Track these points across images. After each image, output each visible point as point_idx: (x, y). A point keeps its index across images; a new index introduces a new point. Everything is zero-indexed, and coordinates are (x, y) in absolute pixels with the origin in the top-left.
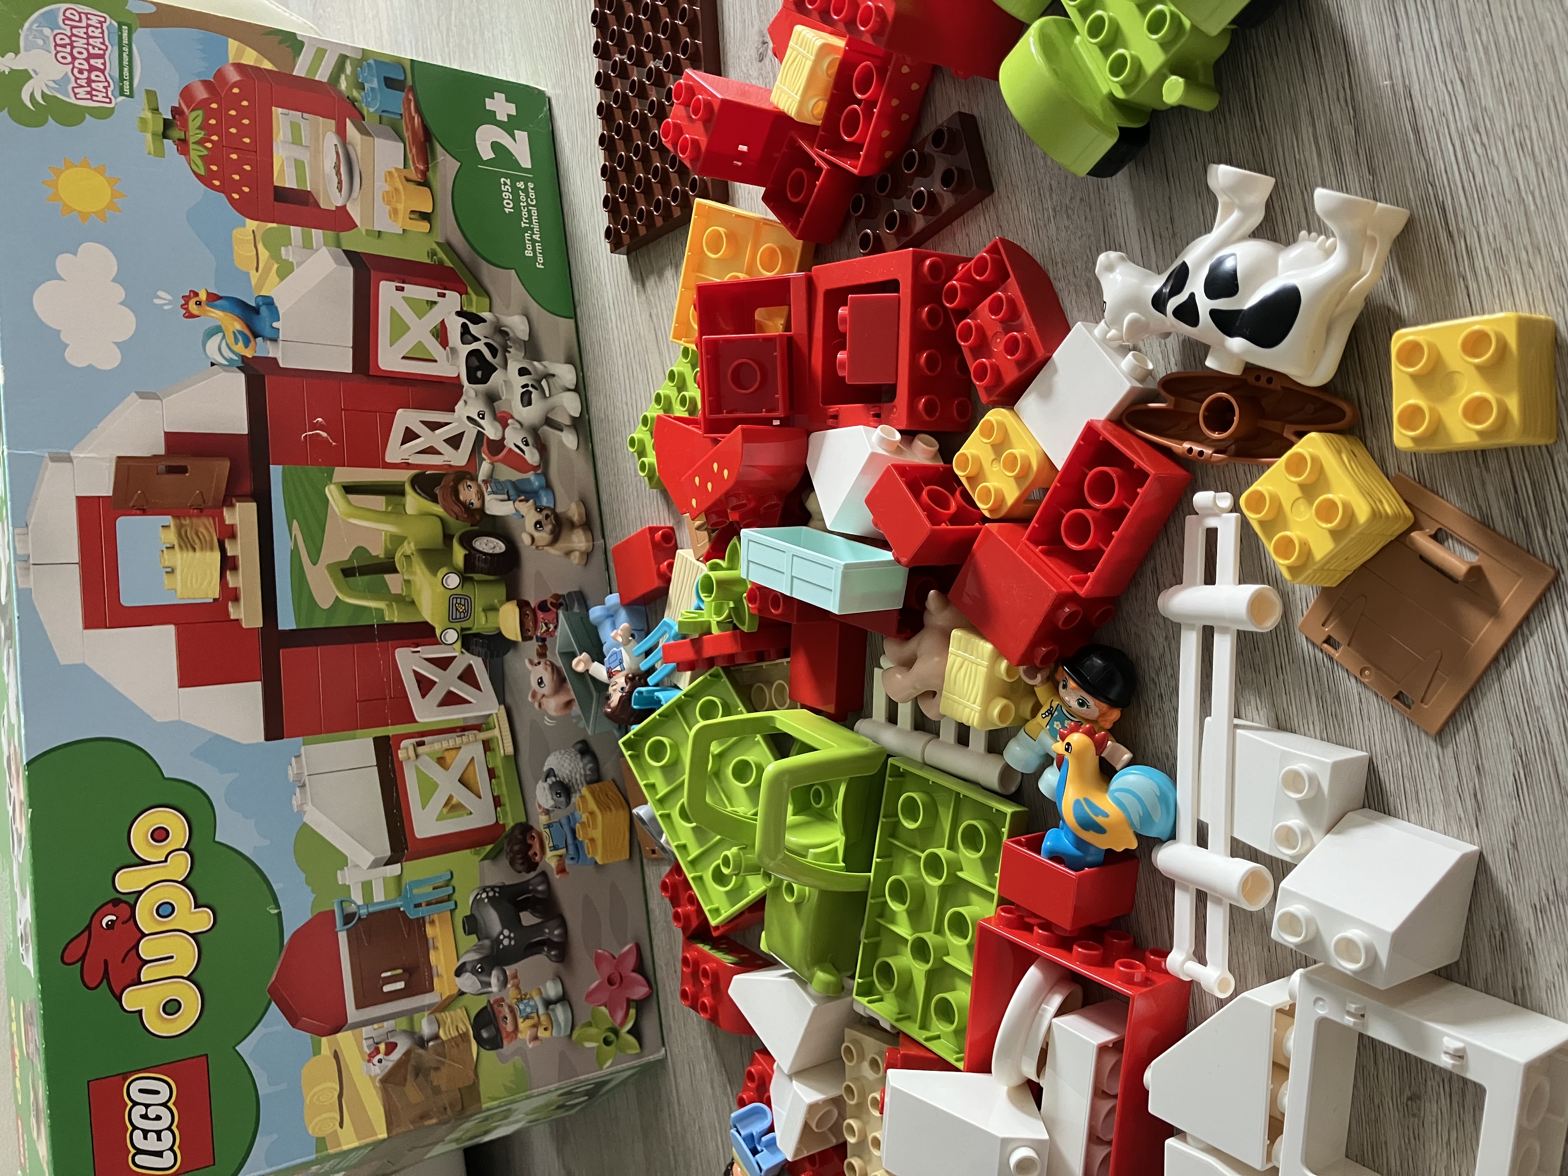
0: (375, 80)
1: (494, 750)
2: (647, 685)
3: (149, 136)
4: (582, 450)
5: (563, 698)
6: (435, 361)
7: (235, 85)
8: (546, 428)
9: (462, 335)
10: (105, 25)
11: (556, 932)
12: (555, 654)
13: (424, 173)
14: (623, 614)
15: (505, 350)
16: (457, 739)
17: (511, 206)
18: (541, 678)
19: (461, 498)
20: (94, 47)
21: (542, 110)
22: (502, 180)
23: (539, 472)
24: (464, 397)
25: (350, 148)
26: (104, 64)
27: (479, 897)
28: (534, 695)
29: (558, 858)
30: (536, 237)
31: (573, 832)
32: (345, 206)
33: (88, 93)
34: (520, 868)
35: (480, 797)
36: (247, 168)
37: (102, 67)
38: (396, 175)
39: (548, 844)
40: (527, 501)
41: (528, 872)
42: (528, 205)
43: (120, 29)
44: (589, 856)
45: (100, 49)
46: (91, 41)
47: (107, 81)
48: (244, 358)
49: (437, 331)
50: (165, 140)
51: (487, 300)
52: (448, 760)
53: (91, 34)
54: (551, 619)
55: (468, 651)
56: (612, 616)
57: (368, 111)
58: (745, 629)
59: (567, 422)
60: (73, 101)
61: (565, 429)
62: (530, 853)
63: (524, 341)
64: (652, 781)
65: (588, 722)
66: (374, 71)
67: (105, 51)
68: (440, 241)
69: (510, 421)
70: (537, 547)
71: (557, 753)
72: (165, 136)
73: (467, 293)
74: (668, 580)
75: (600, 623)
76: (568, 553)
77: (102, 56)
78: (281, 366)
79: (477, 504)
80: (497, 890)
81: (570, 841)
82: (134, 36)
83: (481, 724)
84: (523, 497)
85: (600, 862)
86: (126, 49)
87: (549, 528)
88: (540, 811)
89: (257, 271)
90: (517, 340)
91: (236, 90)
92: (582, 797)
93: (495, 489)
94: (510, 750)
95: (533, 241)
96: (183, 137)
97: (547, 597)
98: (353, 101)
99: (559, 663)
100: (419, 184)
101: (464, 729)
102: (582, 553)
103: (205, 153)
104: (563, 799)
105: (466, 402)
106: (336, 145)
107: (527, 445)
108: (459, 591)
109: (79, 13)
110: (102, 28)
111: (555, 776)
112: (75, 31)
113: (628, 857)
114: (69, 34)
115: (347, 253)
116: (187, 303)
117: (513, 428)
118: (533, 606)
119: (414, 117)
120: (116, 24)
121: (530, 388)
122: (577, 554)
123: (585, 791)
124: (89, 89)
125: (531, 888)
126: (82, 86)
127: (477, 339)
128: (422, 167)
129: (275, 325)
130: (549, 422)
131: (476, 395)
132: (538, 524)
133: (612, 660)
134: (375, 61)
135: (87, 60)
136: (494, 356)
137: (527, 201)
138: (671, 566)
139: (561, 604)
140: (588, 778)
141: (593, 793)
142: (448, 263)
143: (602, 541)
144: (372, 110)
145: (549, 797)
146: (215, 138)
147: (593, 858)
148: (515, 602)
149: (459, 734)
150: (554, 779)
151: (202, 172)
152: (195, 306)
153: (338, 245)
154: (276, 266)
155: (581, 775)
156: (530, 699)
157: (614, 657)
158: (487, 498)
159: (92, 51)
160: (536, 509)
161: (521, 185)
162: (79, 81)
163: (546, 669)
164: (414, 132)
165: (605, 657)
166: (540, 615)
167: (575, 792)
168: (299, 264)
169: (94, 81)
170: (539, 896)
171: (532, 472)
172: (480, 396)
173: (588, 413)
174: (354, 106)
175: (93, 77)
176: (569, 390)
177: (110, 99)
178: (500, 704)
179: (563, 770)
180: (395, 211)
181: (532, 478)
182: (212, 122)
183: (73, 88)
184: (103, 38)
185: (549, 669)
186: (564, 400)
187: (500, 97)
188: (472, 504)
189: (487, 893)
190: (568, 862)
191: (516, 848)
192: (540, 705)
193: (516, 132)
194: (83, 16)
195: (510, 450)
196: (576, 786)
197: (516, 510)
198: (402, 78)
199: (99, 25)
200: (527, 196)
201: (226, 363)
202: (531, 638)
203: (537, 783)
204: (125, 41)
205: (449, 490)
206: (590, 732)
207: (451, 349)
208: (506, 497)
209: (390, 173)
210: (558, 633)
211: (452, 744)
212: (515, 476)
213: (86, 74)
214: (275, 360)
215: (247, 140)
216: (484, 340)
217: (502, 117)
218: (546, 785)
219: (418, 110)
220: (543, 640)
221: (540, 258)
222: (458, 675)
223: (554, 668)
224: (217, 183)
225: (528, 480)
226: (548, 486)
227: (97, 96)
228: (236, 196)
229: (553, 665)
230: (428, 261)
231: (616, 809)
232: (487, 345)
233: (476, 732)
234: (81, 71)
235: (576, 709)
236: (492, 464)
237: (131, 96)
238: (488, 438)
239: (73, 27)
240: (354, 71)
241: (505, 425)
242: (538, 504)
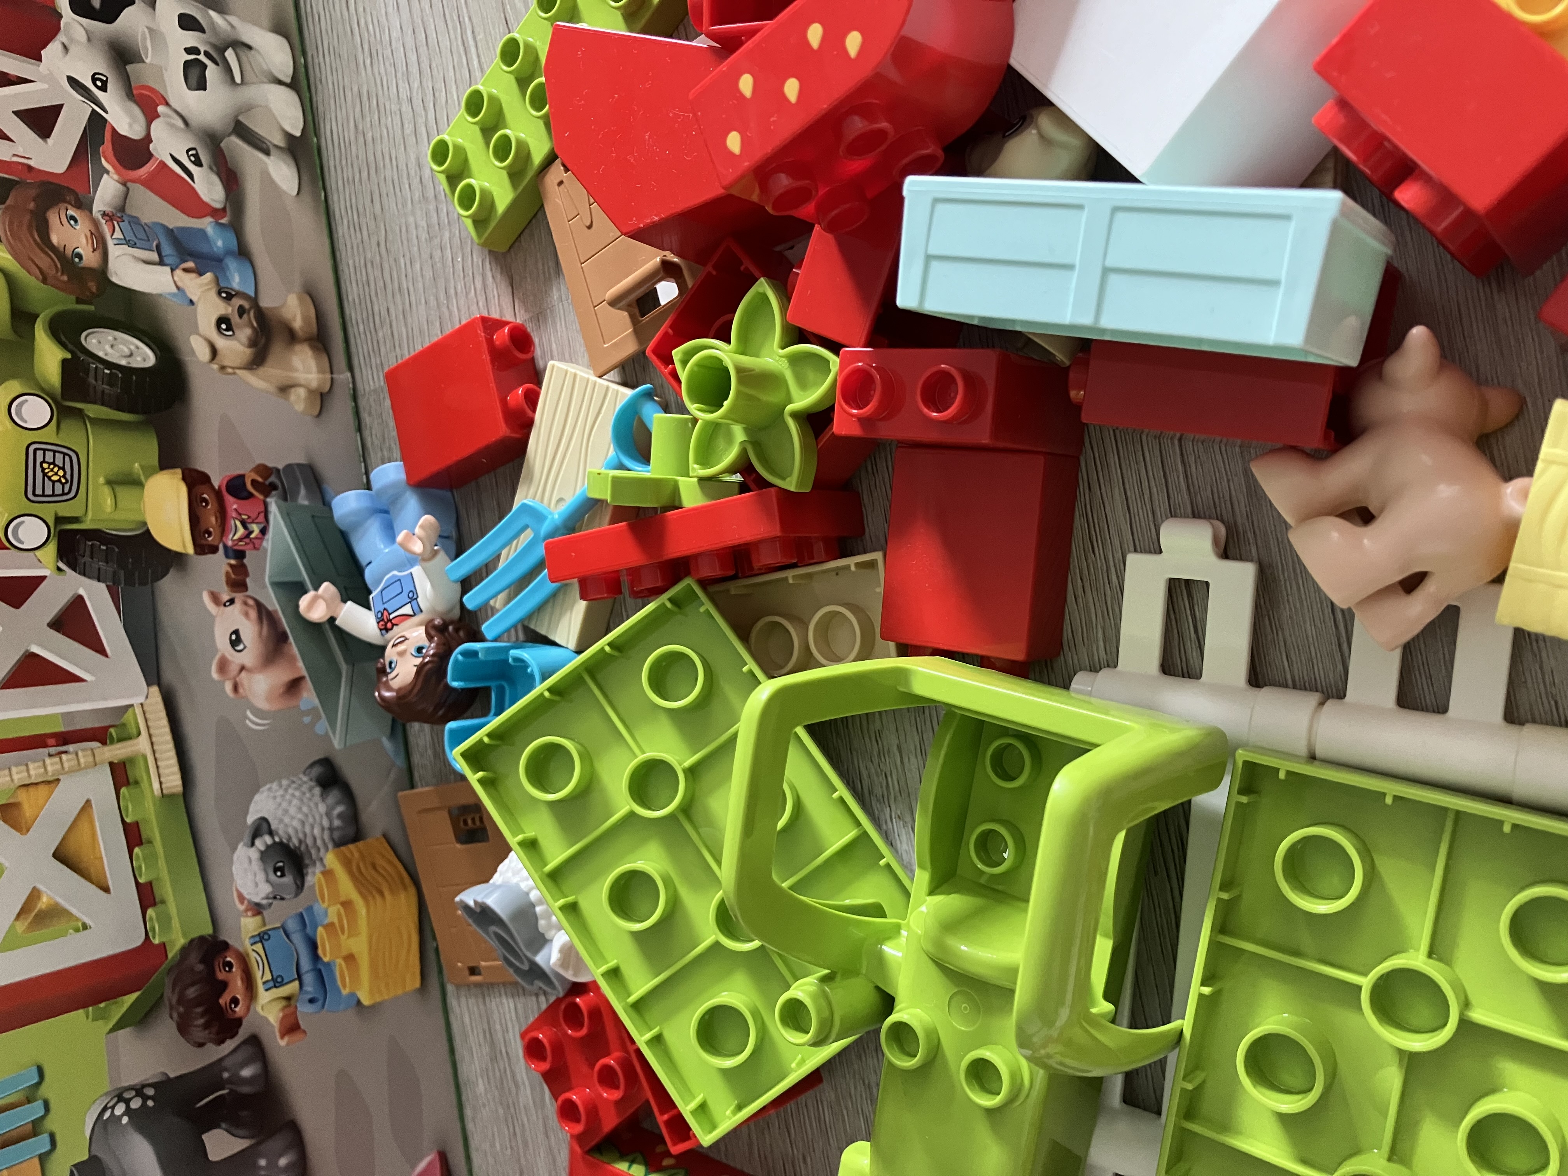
1: (137, 783)
2: (481, 638)
4: (306, 196)
5: (279, 676)
8: (235, 140)
11: (283, 1162)
12: (264, 586)
14: (412, 503)
16: (48, 761)
18: (236, 632)
19: (55, 239)
23: (223, 221)
24: (61, 37)
27: (107, 1115)
28: (223, 666)
29: (284, 1003)
31: (313, 946)
34: (199, 1034)
35: (106, 890)
39: (261, 976)
40: (201, 274)
41: (220, 1042)
44: (345, 992)
52: (28, 811)
54: (254, 516)
55: (73, 567)
56: (387, 512)
58: (791, 484)
59: (278, 140)
62: (224, 1000)
64: (530, 834)
65: (332, 723)
69: (161, 109)
70: (223, 368)
71: (275, 786)
74: (527, 425)
75: (357, 525)
76: (284, 389)
79: (90, 259)
80: (150, 1092)
81: (306, 964)
83: (107, 728)
84: (190, 264)
85: (366, 1002)
87: (245, 333)
88: (242, 908)
92: (328, 874)
93: (130, 236)
94: (174, 781)
97: (245, 468)
99: (273, 603)
101: (65, 739)
102: (311, 392)
104: (288, 879)
105: (65, 47)
107: (198, 163)
108: (49, 435)
111: (271, 833)
113: (418, 984)
117: (169, 124)
118: (216, 484)
121: (203, 58)
122: (302, 392)
123: (331, 859)
125: (226, 1075)
130: (241, 130)
131: (89, 40)
132: (224, 323)
133: (387, 595)
138: (532, 399)
139: (273, 487)
140: (336, 835)
141: (347, 863)
143: (349, 375)
145: (261, 876)
147: (352, 995)
148: (179, 471)
149: (53, 750)
150: (268, 840)
155: (323, 829)
156: (215, 675)
157: (396, 589)
158: (114, 251)
160: (219, 293)
163: (246, 615)
165: (370, 592)
166: (233, 504)
167: (314, 863)
170: (246, 1089)
171: (209, 219)
172: (97, 44)
173: (317, 135)
176: (280, 82)
178: (149, 684)
179: (287, 820)
181: (210, 231)
185: (253, 614)
186: (271, 98)
188: (80, 256)
189: (127, 1102)
190: (304, 1009)
191: (192, 992)
192: (236, 688)
195: (163, 164)
196: (313, 852)
197: (178, 288)
202: (214, 550)
203: (234, 849)
205: (27, 218)
206: (337, 743)
208: (155, 256)
210: (268, 543)
211: (35, 772)
212: (176, 219)
218: (254, 854)
220: (240, 555)
222: (48, 619)
223: (263, 613)
225: (203, 232)
226: (243, 253)
229: (259, 606)
231: (391, 891)
233: (95, 744)
235: (309, 696)
238: (114, 130)
241: (151, 116)
242: (222, 285)
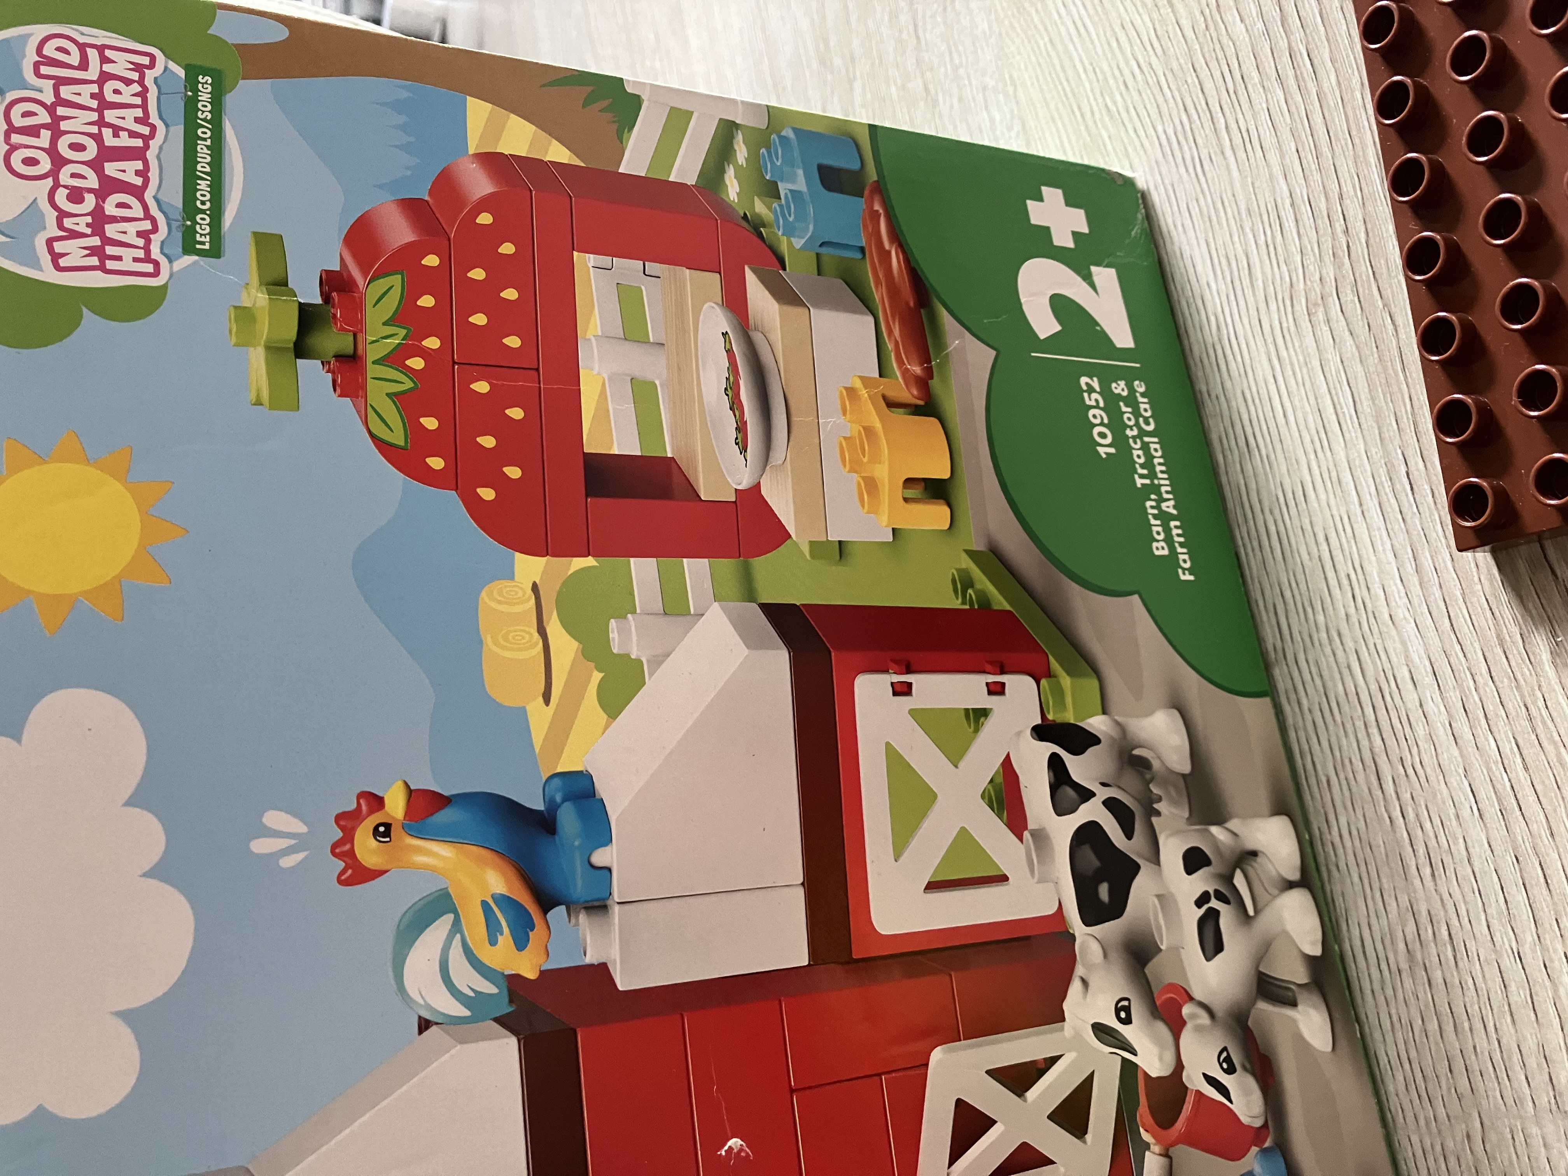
0: (800, 172)
3: (257, 357)
4: (1343, 1049)
6: (1003, 879)
7: (484, 205)
8: (1262, 1006)
9: (1054, 789)
10: (150, 75)
13: (923, 383)
15: (1151, 812)
17: (1109, 440)
20: (116, 131)
21: (1136, 219)
22: (1084, 380)
23: (1268, 1143)
24: (1079, 970)
25: (757, 337)
26: (143, 173)
30: (1169, 507)
32: (758, 486)
33: (93, 251)
36: (516, 413)
37: (138, 181)
38: (864, 393)
42: (1142, 433)
43: (191, 83)
45: (133, 134)
46: (110, 116)
47: (148, 216)
48: (514, 983)
49: (998, 792)
50: (299, 361)
51: (1095, 683)
53: (110, 97)
57: (790, 244)
59: (1302, 975)
60: (49, 275)
61: (1302, 997)
63: (1184, 776)
66: (796, 153)
67: (146, 139)
68: (975, 548)
69: (1185, 1010)
72: (301, 350)
73: (1049, 674)
77: (139, 154)
78: (621, 989)
82: (230, 100)
86: (204, 132)
89: (547, 699)
90: (1170, 777)
91: (485, 219)
95: (1164, 518)
96: (350, 350)
98: (755, 226)
100: (917, 411)
103: (408, 384)
105: (1085, 982)
106: (725, 334)
107: (1230, 1070)
109: (82, 47)
110: (141, 82)
112: (66, 92)
114: (49, 99)
115: (775, 612)
116: (348, 836)
117: (1199, 1029)
119: (889, 252)
120: (181, 73)
121: (1214, 903)
124: (96, 241)
126: (74, 235)
127: (1086, 795)
128: (917, 370)
129: (600, 857)
130: (1265, 987)
131: (1105, 956)
134: (795, 130)
135: (96, 165)
136: (1129, 835)
137: (1137, 424)
142: (1001, 603)
144: (798, 243)
146: (432, 343)
151: (398, 437)
152: (373, 843)
153: (749, 594)
154: (597, 676)
159: (109, 140)
161: (1120, 388)
162: (68, 223)
164: (893, 291)
168: (657, 661)
169: (114, 220)
171: (1254, 1151)
172: (1114, 956)
173: (1337, 938)
174: (760, 235)
175: (110, 209)
176: (1291, 885)
177: (156, 264)
180: (871, 485)
182: (426, 301)
183: (50, 242)
184: (144, 106)
186: (1287, 915)
187: (1053, 195)
193: (1093, 269)
194: (93, 54)
195: (1198, 1095)
198: (856, 166)
199: (135, 76)
200: (1137, 414)
201: (461, 1011)
204: (205, 112)
207: (1034, 834)
209: (851, 392)
213: (90, 201)
214: (602, 970)
215: (513, 342)
216: (1103, 794)
217: (1063, 239)
219: (896, 236)
221: (1184, 558)
224: (436, 463)
227: (119, 258)
228: (487, 494)
230: (956, 603)
232: (1110, 804)
234: (76, 196)
236: (1166, 1155)
237: (215, 251)
238: (1146, 1074)
239: (60, 82)
240: (754, 157)
241: (1176, 1026)
